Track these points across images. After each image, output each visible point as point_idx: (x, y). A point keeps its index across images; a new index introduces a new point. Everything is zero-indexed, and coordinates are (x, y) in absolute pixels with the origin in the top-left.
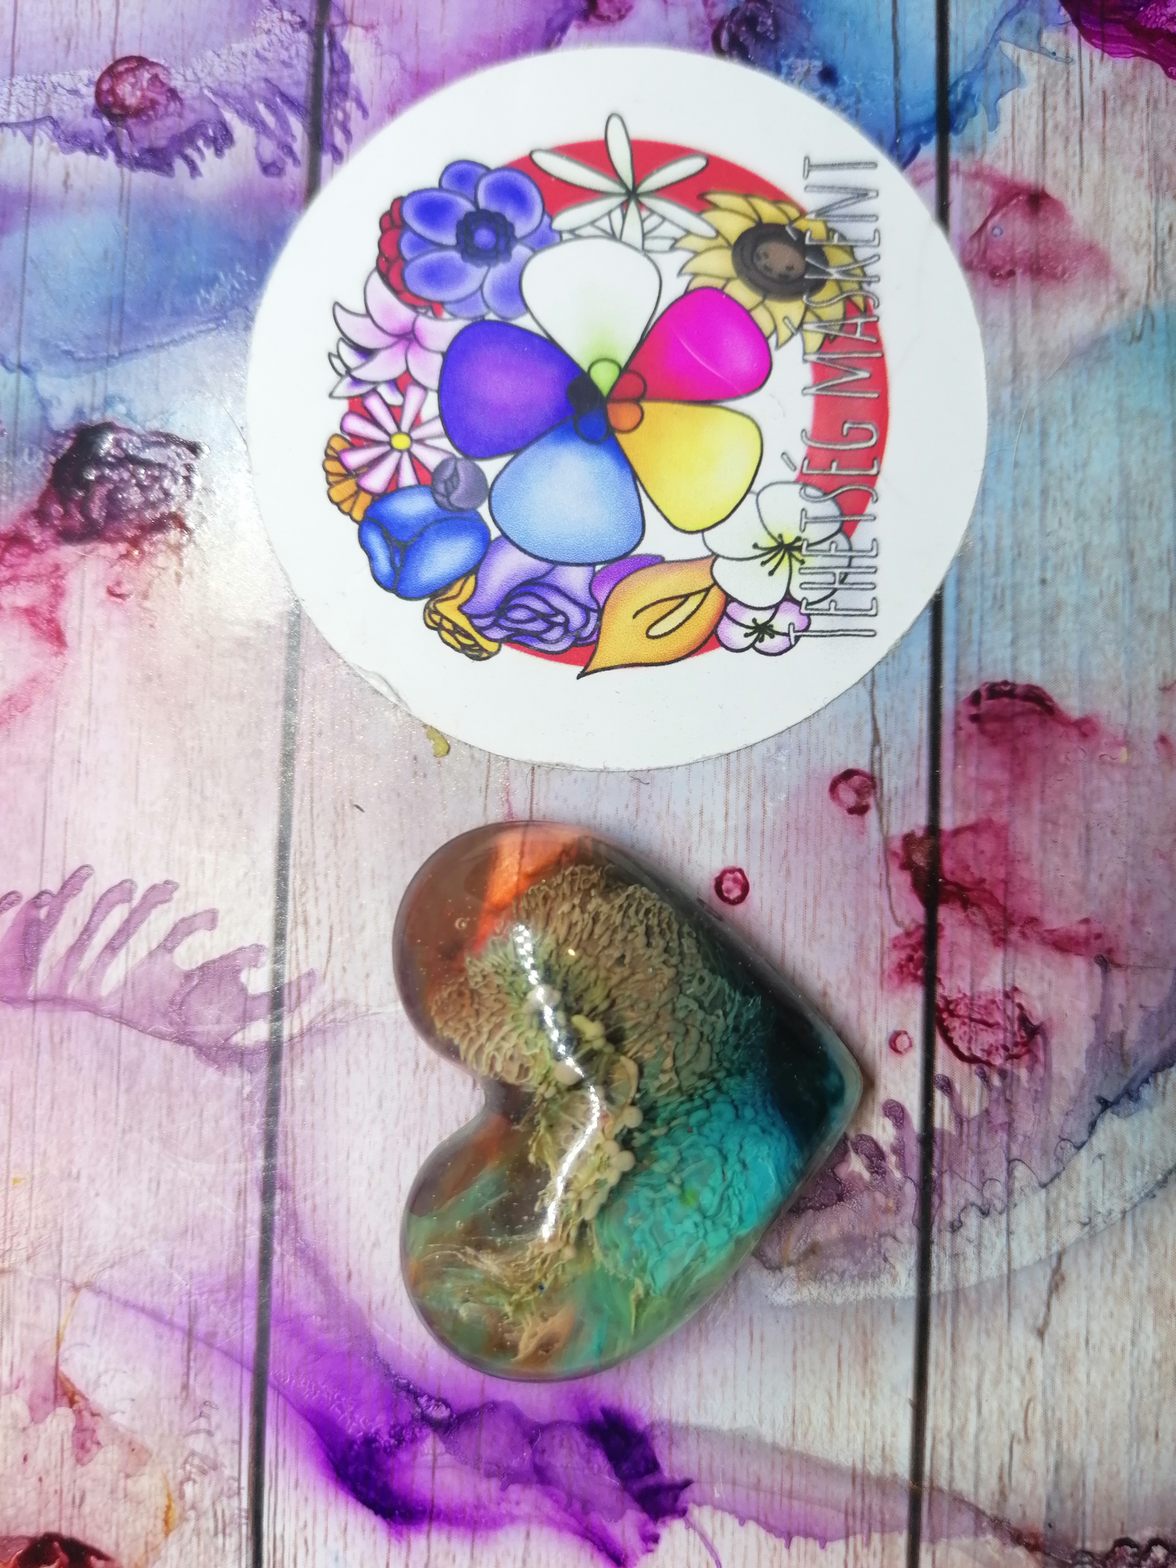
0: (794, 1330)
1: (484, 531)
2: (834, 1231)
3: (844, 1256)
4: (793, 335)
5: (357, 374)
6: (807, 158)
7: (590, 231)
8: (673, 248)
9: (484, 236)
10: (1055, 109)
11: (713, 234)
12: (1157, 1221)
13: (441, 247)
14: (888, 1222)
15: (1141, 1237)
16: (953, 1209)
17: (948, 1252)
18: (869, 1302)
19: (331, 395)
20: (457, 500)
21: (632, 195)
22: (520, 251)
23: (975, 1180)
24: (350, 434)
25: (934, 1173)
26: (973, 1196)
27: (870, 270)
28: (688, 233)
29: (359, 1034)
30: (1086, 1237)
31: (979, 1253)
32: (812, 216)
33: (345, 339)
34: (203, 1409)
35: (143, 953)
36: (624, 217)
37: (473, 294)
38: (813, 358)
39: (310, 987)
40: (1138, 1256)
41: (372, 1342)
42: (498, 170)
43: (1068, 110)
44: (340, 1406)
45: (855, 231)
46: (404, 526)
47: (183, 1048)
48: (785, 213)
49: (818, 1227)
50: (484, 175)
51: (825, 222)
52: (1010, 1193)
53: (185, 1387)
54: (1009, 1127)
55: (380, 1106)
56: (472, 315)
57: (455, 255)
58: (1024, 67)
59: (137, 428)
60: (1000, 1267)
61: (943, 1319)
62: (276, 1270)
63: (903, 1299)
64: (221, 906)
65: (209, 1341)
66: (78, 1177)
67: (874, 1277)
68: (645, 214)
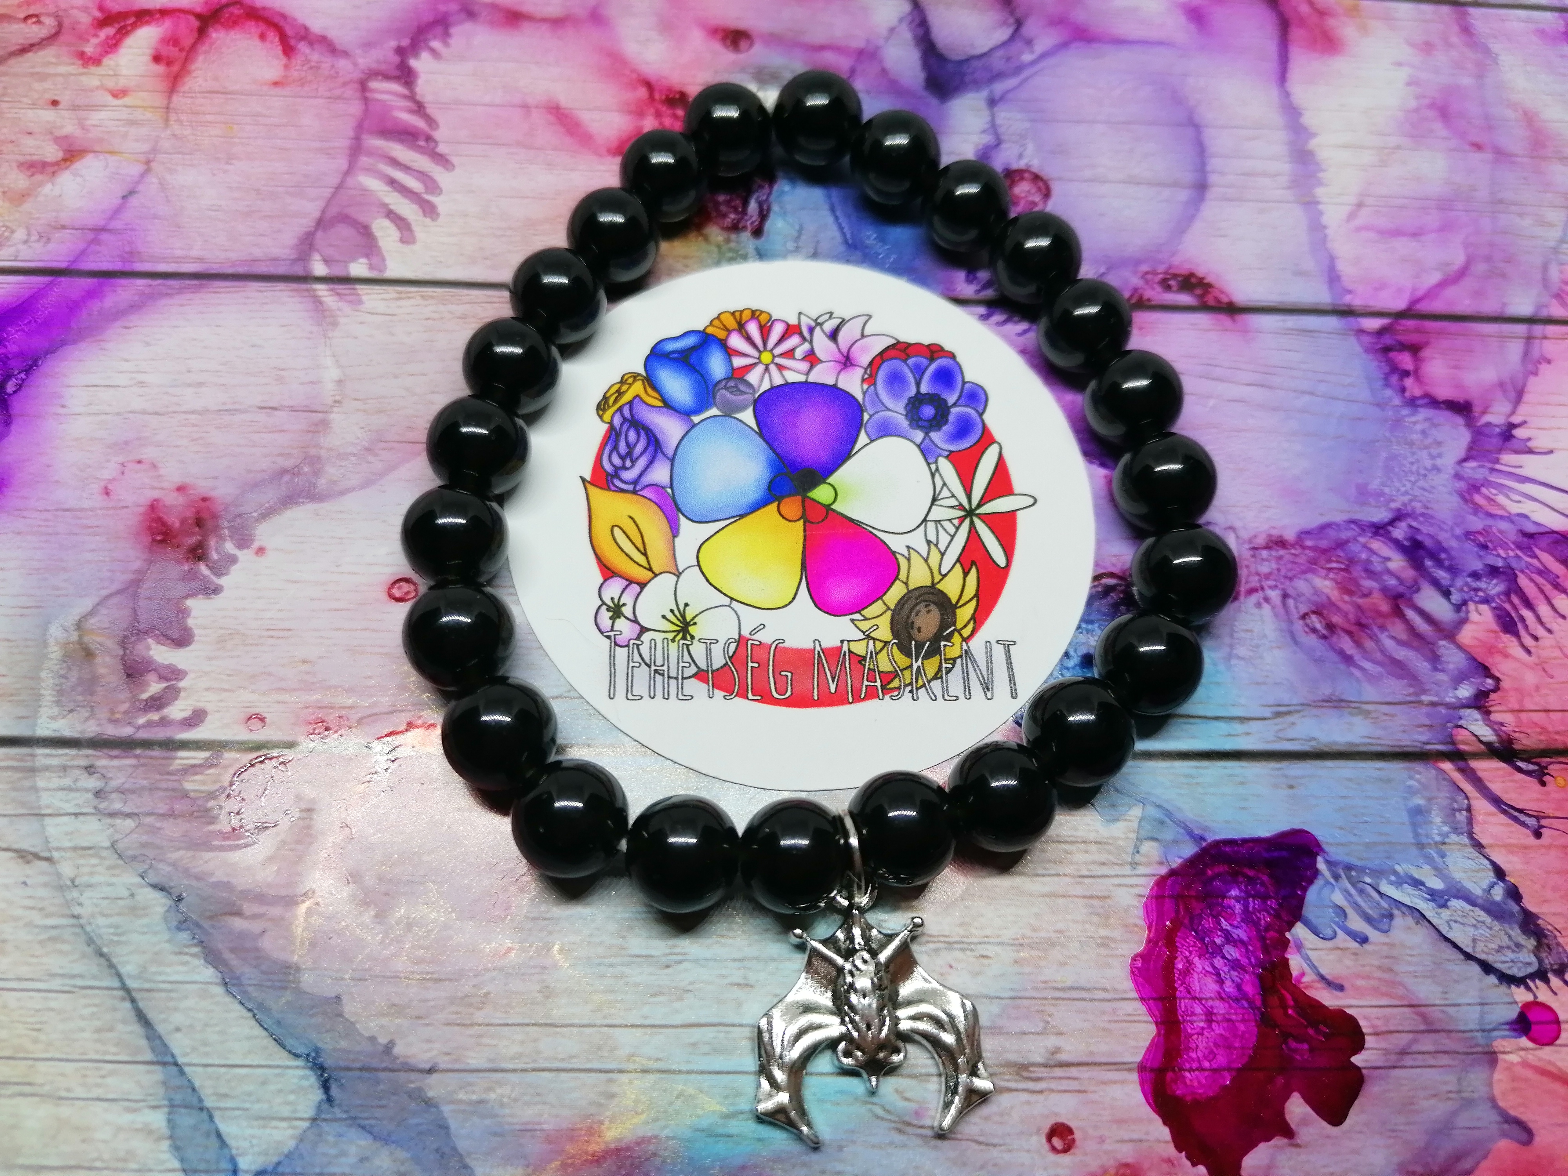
0: (26, 640)
1: (697, 412)
2: (102, 671)
3: (80, 678)
4: (864, 633)
5: (818, 330)
6: (1015, 643)
7: (939, 484)
8: (929, 542)
9: (928, 411)
10: (1086, 852)
11: (943, 572)
12: (66, 947)
13: (918, 384)
14: (103, 714)
15: (54, 933)
16: (105, 767)
17: (69, 763)
18: (38, 697)
19: (800, 313)
20: (723, 396)
21: (970, 513)
22: (919, 436)
23: (127, 786)
24: (771, 326)
25: (138, 751)
26: (114, 784)
27: (922, 691)
28: (943, 554)
29: (311, 333)
30: (62, 883)
31: (63, 789)
32: (965, 647)
33: (843, 322)
34: (45, 237)
35: (387, 200)
36: (952, 507)
37: (883, 404)
38: (845, 648)
39: (350, 302)
40: (37, 930)
41: (75, 342)
42: (983, 421)
43: (1085, 863)
44: (30, 322)
45: (955, 679)
46: (701, 360)
47: (313, 224)
48: (965, 626)
49: (107, 659)
50: (977, 411)
51: (961, 656)
52: (112, 815)
53: (63, 227)
54: (171, 815)
55: (253, 346)
56: (867, 404)
57: (913, 392)
58: (1121, 825)
59: (773, 197)
60: (48, 807)
61: (12, 759)
62: (140, 282)
63: (35, 725)
64: (416, 247)
65: (95, 241)
66: (228, 163)
67: (58, 703)
68: (956, 522)
